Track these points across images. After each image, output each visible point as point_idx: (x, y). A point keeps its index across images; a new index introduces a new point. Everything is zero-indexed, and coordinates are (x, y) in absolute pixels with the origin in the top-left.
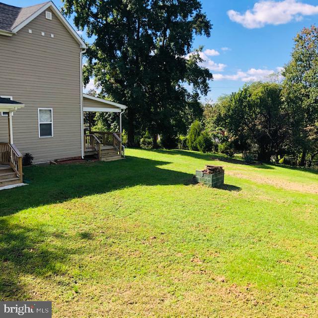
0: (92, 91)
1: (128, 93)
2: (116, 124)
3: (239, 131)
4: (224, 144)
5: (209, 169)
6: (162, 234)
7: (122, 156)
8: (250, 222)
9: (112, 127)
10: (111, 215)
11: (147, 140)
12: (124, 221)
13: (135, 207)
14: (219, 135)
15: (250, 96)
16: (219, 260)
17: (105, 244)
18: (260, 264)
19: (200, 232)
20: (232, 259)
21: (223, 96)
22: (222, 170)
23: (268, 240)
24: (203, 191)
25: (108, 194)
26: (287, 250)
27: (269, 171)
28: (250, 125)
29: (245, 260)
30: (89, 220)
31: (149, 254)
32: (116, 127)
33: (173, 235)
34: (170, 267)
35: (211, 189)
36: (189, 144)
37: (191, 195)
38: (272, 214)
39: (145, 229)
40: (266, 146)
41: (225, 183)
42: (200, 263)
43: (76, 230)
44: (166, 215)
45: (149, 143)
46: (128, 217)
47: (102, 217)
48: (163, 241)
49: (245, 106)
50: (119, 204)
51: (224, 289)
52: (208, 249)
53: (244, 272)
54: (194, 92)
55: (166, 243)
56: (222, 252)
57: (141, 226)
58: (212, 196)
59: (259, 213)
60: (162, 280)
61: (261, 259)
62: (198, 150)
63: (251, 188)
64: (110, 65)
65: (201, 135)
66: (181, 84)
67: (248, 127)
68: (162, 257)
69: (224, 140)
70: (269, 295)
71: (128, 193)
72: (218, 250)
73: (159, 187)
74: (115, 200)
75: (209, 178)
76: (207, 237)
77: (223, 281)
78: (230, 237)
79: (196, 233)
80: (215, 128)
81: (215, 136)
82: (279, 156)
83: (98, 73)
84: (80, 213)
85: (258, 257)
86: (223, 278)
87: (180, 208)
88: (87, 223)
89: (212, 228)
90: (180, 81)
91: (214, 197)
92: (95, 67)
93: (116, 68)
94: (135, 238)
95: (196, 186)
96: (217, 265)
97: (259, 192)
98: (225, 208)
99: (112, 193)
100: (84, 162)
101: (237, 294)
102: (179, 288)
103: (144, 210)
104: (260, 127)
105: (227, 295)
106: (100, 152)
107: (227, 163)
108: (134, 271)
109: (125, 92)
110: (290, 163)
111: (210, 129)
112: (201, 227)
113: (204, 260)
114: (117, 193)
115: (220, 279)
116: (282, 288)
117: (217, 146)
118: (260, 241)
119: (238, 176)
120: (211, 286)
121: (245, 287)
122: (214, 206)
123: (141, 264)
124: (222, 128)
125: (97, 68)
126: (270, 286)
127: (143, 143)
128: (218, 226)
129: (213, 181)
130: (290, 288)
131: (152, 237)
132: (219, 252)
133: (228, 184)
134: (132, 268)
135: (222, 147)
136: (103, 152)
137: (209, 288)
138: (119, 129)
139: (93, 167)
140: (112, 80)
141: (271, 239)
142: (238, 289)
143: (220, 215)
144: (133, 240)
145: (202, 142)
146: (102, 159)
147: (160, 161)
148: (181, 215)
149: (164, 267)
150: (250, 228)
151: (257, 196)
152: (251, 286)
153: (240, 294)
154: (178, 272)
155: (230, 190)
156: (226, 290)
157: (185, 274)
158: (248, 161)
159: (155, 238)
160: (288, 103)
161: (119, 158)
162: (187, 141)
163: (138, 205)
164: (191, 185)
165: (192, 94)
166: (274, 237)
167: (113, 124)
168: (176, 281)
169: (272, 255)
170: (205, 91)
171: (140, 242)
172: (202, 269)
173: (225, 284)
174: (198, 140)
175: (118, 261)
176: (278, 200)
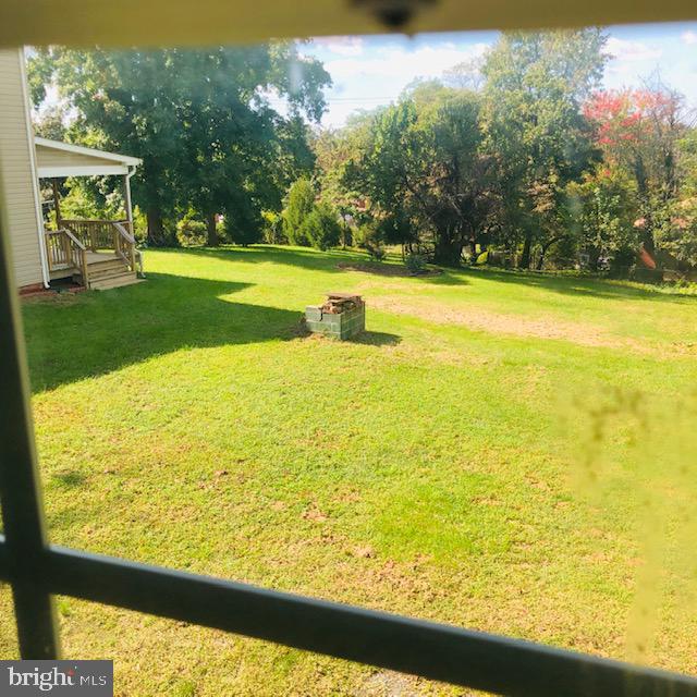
0: (53, 110)
1: (139, 122)
2: (119, 196)
3: (395, 201)
4: (365, 227)
5: (334, 304)
6: (240, 461)
7: (139, 275)
8: (418, 416)
9: (109, 202)
10: (125, 429)
11: (193, 224)
12: (155, 438)
13: (177, 404)
14: (353, 208)
15: (415, 119)
16: (358, 508)
17: (119, 497)
18: (439, 510)
19: (320, 449)
20: (384, 505)
21: (358, 114)
22: (361, 302)
23: (453, 453)
24: (322, 353)
25: (114, 376)
26: (491, 474)
27: (457, 291)
28: (417, 185)
29: (411, 505)
30: (78, 442)
31: (214, 510)
32: (119, 202)
33: (263, 462)
34: (261, 536)
35: (340, 344)
36: (288, 232)
37: (297, 362)
38: (462, 393)
39: (203, 455)
40: (452, 230)
41: (367, 328)
42: (322, 520)
43: (49, 471)
44: (246, 418)
45: (198, 232)
46: (165, 429)
47: (106, 434)
48: (243, 479)
49: (405, 147)
50: (142, 397)
51: (370, 572)
52: (336, 487)
53: (408, 530)
54: (292, 114)
55: (250, 481)
56: (364, 491)
57: (194, 449)
58: (341, 363)
59: (435, 392)
60: (245, 567)
61: (442, 500)
62: (308, 245)
63: (421, 335)
64: (94, 58)
65: (313, 209)
66: (261, 96)
67: (412, 191)
68: (242, 514)
69: (364, 220)
70: (456, 574)
71: (158, 370)
72: (356, 487)
73: (227, 349)
74: (132, 389)
75: (334, 323)
76: (334, 460)
77: (368, 556)
78: (380, 455)
79: (310, 451)
80: (344, 192)
81: (344, 212)
82: (478, 246)
83: (65, 77)
84: (55, 429)
85: (436, 494)
86: (368, 549)
87: (276, 397)
88: (73, 451)
89: (343, 438)
90: (260, 87)
91: (347, 363)
92: (56, 62)
93: (108, 64)
94: (183, 479)
95: (308, 341)
96: (356, 521)
97: (435, 344)
98: (367, 388)
99: (124, 372)
100: (50, 296)
101: (396, 581)
102: (280, 580)
103: (198, 409)
104: (436, 191)
105: (375, 585)
106: (87, 270)
107: (370, 275)
108: (187, 552)
109: (134, 121)
110: (500, 263)
111: (333, 198)
112: (322, 437)
113: (330, 512)
114: (133, 371)
115: (361, 553)
116: (481, 558)
117: (350, 232)
118: (439, 456)
119: (394, 310)
120: (345, 568)
121: (412, 565)
122: (346, 386)
123: (199, 536)
124: (358, 194)
125: (61, 66)
126: (459, 555)
127: (184, 233)
128: (355, 431)
129: (342, 327)
130: (494, 556)
131: (219, 473)
132: (360, 491)
133: (373, 330)
134: (180, 546)
135: (361, 235)
136: (94, 269)
137: (340, 575)
138: (126, 207)
139: (73, 307)
140: (101, 94)
141: (460, 451)
142: (398, 571)
143: (359, 405)
144: (179, 482)
145: (317, 225)
146: (93, 286)
147: (227, 280)
148: (279, 412)
149: (249, 537)
150: (417, 432)
151: (431, 354)
152: (423, 560)
153: (401, 580)
154: (278, 544)
155: (378, 344)
156: (375, 573)
157: (291, 547)
158: (413, 269)
159: (225, 473)
160: (494, 137)
161: (131, 280)
162: (284, 225)
163: (184, 399)
164: (297, 340)
165: (286, 118)
166: (465, 446)
167: (112, 195)
168: (275, 566)
169: (461, 488)
170: (318, 111)
171: (194, 486)
172: (326, 533)
173: (372, 561)
174: (307, 222)
175: (150, 534)
176: (474, 361)
